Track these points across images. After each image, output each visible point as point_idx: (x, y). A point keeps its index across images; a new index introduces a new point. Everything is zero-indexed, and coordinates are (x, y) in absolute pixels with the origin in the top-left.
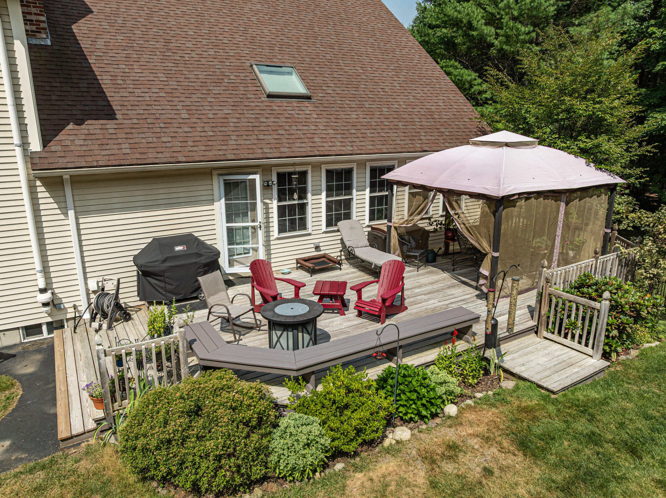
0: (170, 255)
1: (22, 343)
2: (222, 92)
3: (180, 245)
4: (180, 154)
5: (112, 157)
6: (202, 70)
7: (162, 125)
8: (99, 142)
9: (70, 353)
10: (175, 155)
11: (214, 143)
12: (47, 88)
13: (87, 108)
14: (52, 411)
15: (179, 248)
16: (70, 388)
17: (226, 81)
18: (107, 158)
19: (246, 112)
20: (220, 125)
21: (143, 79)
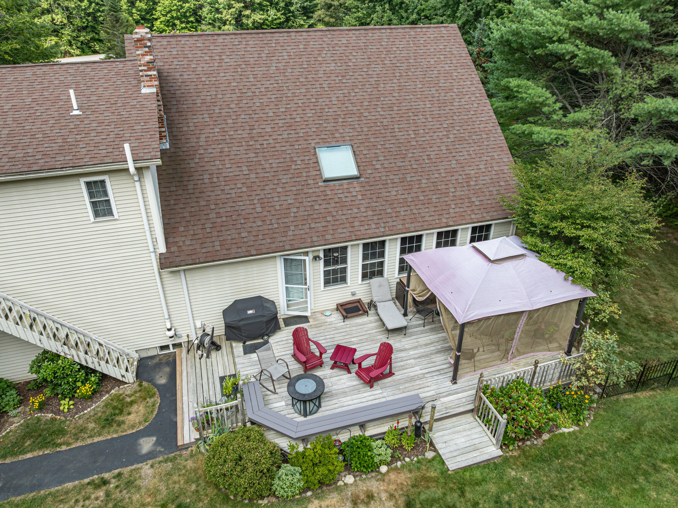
0: (244, 317)
1: (158, 355)
2: (289, 180)
3: (251, 309)
4: (253, 248)
5: (208, 254)
6: (276, 157)
7: (242, 221)
8: (200, 241)
9: (184, 374)
10: (249, 249)
11: (277, 235)
12: (168, 194)
13: (193, 210)
14: (175, 420)
15: (250, 312)
16: (184, 406)
17: (293, 167)
18: (205, 254)
19: (304, 200)
20: (284, 216)
21: (231, 174)
